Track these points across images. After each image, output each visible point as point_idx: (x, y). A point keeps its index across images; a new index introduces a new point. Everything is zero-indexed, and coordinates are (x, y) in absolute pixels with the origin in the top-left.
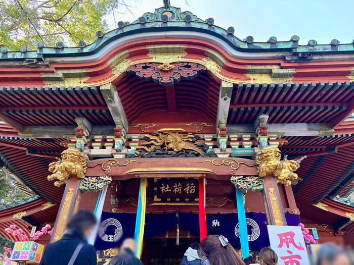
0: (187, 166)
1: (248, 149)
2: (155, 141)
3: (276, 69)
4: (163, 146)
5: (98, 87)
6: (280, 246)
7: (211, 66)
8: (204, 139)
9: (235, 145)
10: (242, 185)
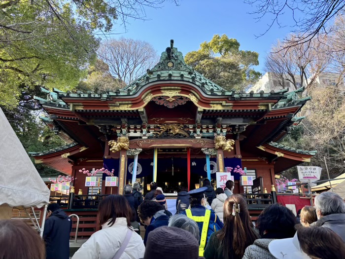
0: (180, 144)
1: (211, 133)
2: (163, 128)
3: (224, 103)
4: (167, 131)
5: (137, 110)
6: (221, 181)
7: (193, 99)
8: (188, 127)
9: (205, 131)
10: (206, 153)
